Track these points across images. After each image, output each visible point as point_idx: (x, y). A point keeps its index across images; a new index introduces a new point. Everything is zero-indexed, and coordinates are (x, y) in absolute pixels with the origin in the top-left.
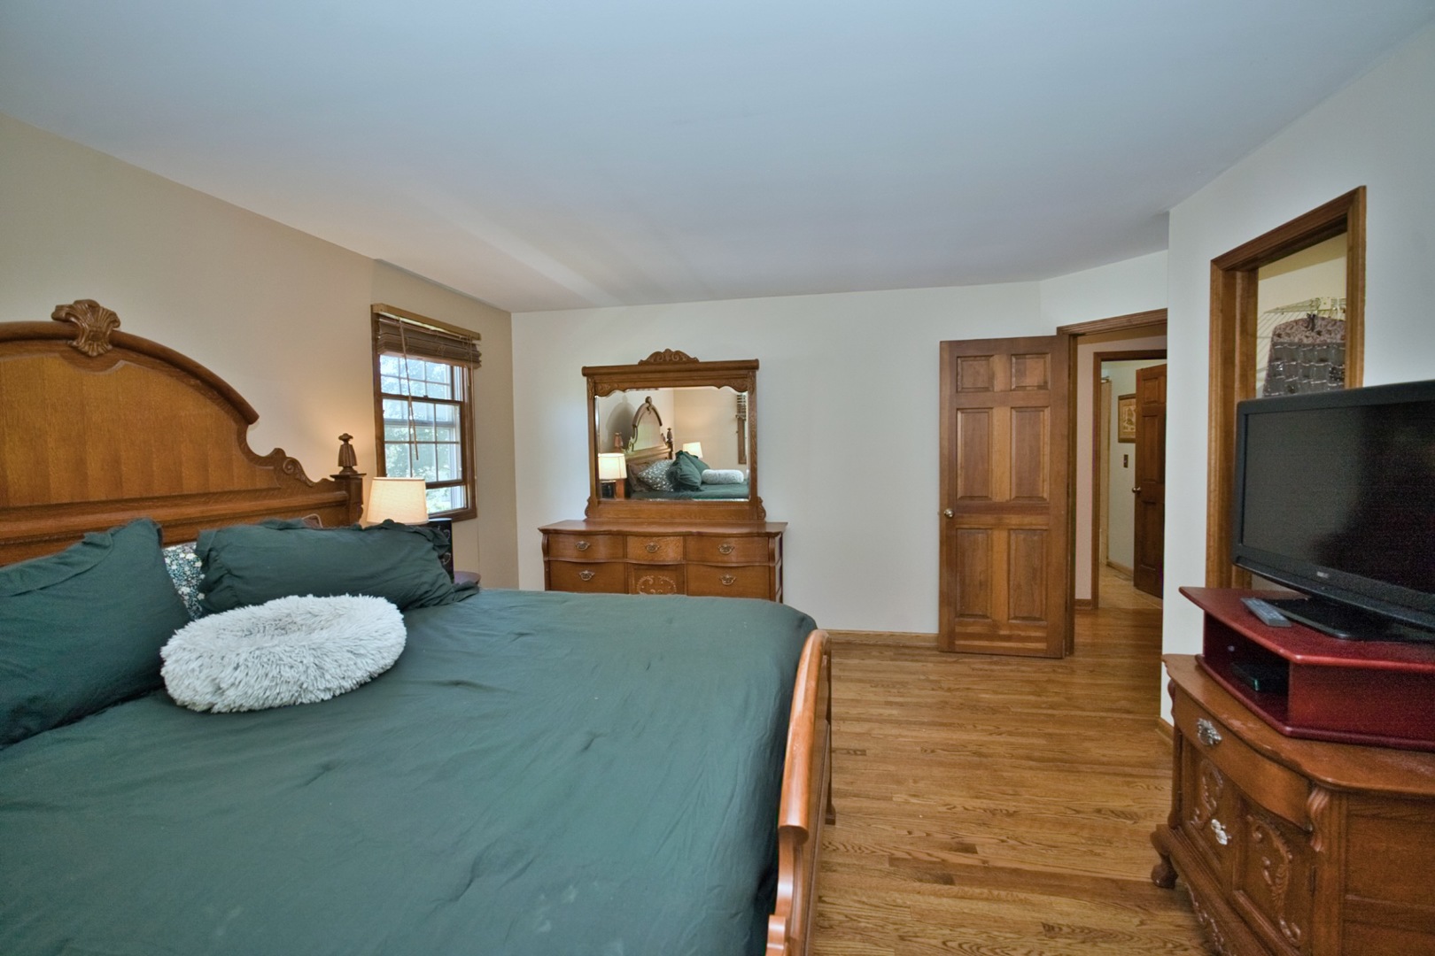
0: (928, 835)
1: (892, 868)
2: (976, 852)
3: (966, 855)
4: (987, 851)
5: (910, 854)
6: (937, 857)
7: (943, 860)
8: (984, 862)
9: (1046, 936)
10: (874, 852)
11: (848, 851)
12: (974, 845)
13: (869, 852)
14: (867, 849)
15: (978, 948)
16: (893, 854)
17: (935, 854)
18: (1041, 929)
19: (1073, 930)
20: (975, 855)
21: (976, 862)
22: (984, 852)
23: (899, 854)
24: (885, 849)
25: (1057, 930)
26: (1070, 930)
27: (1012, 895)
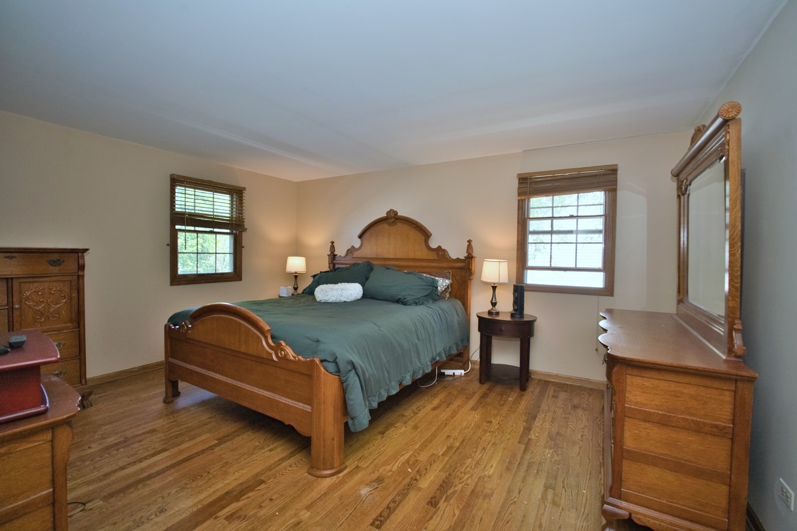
0: (261, 507)
1: (258, 479)
2: (224, 519)
3: (230, 513)
4: (220, 525)
5: (258, 490)
6: (243, 499)
7: (239, 500)
8: (216, 518)
9: (163, 506)
10: (274, 478)
11: (286, 470)
12: (230, 523)
13: (277, 476)
14: (279, 477)
15: (193, 480)
16: (266, 484)
17: (246, 501)
18: (166, 508)
19: (148, 519)
20: (224, 517)
21: (220, 514)
22: (221, 523)
23: (263, 486)
24: (272, 483)
25: (158, 513)
26: (150, 518)
27: (190, 512)
